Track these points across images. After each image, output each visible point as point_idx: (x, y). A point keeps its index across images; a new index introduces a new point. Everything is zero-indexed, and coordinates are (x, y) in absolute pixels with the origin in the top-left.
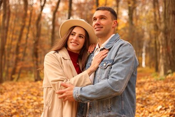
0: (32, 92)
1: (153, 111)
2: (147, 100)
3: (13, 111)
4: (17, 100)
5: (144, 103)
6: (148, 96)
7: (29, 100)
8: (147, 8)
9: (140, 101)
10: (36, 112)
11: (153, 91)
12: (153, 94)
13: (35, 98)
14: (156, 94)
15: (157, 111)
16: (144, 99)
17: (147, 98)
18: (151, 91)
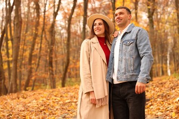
0: (55, 95)
1: (173, 103)
2: (167, 95)
3: (42, 108)
4: (43, 100)
5: (164, 99)
6: (168, 92)
7: (54, 100)
8: (169, 9)
9: (160, 97)
10: (62, 108)
11: (173, 88)
12: (174, 90)
13: (59, 99)
14: (176, 89)
15: (176, 102)
16: (164, 95)
17: (167, 94)
18: (172, 88)
